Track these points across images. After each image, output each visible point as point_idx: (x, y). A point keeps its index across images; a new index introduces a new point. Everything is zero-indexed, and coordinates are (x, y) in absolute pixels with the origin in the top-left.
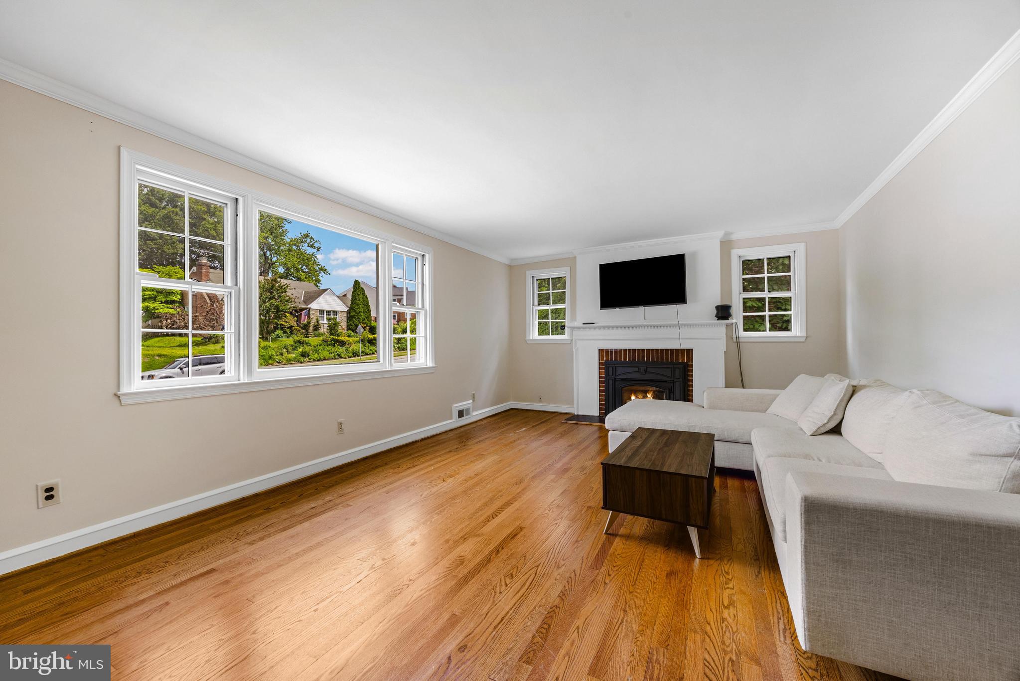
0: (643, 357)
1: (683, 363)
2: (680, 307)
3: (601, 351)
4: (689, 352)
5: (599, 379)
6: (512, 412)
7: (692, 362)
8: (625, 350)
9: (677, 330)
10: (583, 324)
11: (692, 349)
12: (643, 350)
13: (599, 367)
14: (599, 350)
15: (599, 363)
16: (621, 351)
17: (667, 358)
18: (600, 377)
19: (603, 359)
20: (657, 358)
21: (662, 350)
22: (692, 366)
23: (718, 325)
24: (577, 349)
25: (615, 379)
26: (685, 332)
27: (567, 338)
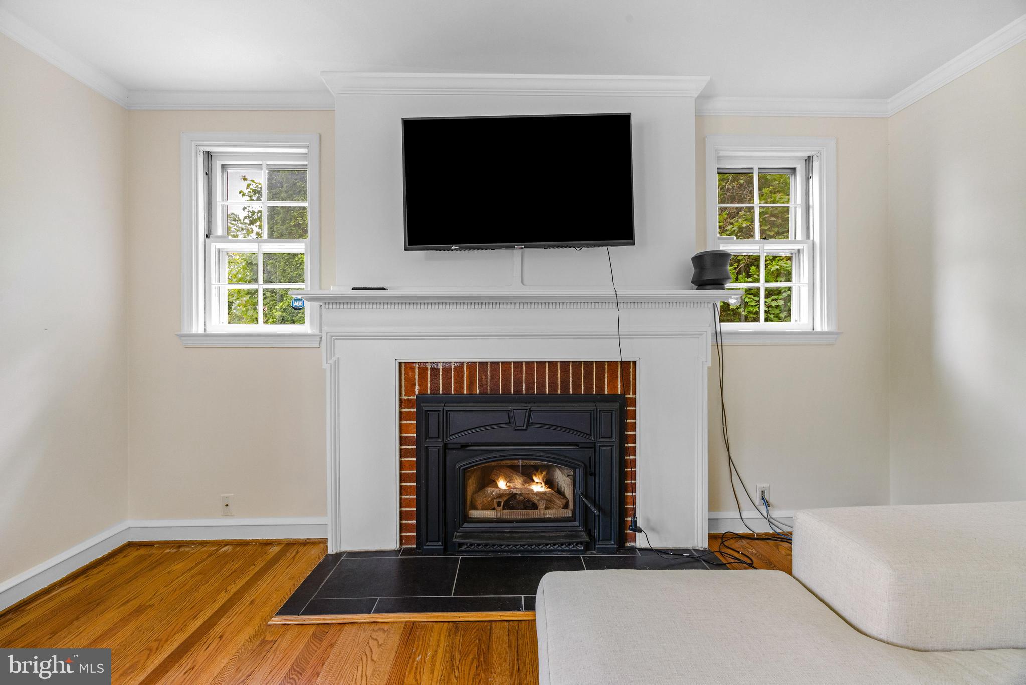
0: (518, 382)
1: (612, 398)
2: (619, 252)
3: (406, 368)
4: (627, 368)
5: (401, 444)
6: (135, 554)
7: (634, 393)
8: (472, 365)
9: (611, 313)
10: (353, 289)
11: (634, 362)
12: (518, 364)
13: (401, 413)
14: (400, 363)
15: (401, 400)
16: (460, 366)
17: (577, 386)
18: (403, 441)
19: (410, 391)
20: (553, 385)
21: (565, 364)
22: (633, 402)
23: (700, 302)
24: (337, 364)
25: (445, 445)
26: (632, 319)
27: (309, 332)
